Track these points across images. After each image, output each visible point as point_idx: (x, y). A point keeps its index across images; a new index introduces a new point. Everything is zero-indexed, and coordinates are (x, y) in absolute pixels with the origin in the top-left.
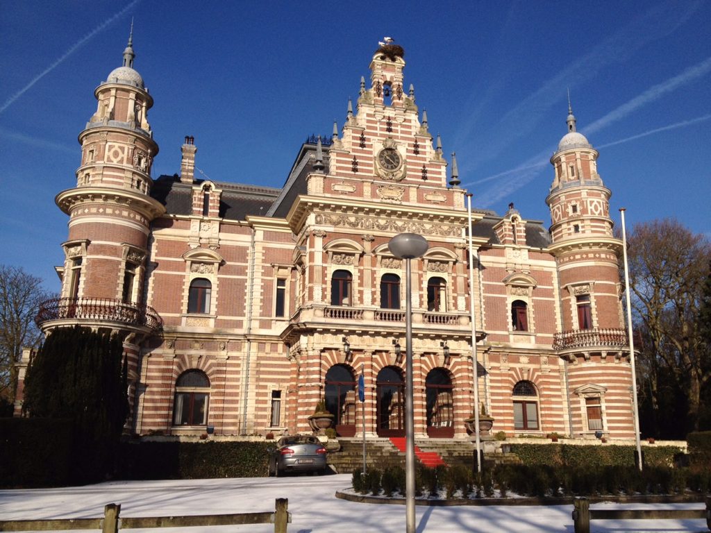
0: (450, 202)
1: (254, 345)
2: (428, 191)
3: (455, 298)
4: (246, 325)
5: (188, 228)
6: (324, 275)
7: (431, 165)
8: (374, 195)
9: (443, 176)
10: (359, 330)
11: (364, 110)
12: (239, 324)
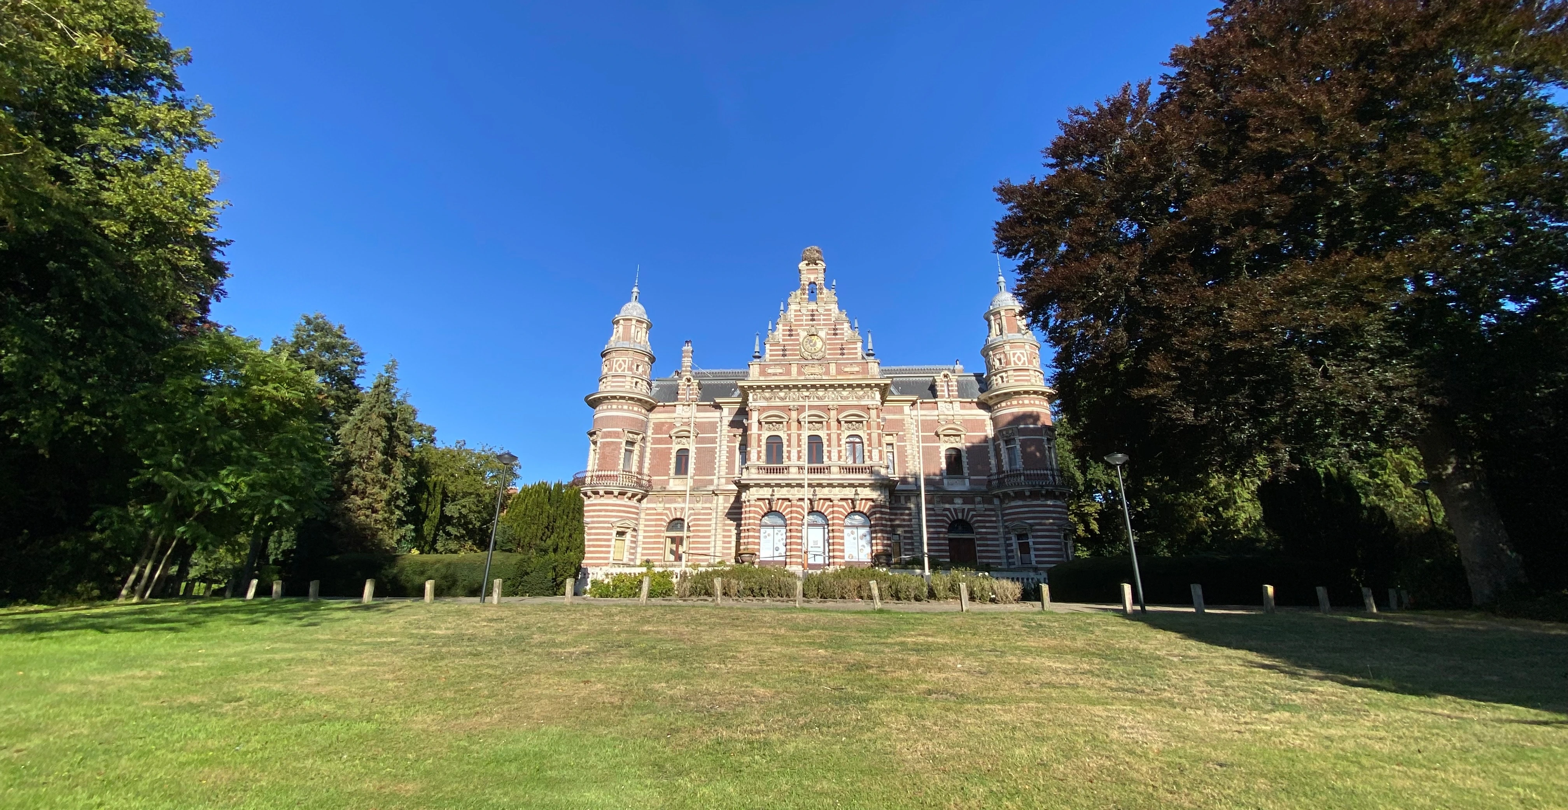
0: (865, 371)
1: (721, 497)
2: (846, 365)
3: (870, 452)
4: (716, 482)
5: (674, 412)
6: (759, 441)
7: (848, 343)
8: (800, 373)
9: (859, 350)
10: (783, 483)
11: (793, 307)
12: (711, 482)
